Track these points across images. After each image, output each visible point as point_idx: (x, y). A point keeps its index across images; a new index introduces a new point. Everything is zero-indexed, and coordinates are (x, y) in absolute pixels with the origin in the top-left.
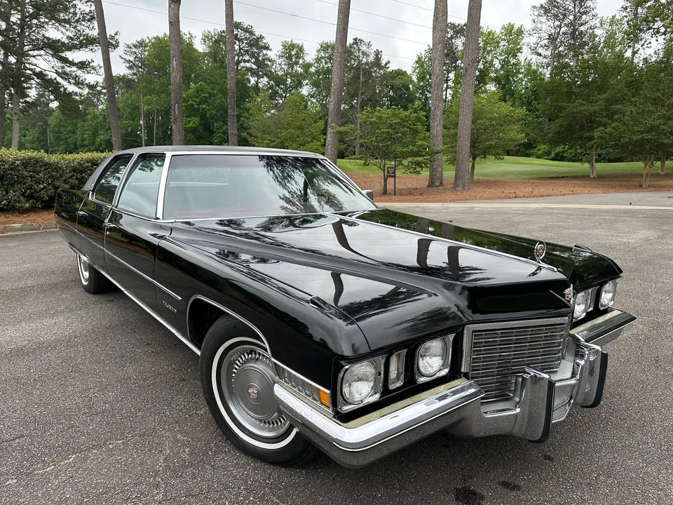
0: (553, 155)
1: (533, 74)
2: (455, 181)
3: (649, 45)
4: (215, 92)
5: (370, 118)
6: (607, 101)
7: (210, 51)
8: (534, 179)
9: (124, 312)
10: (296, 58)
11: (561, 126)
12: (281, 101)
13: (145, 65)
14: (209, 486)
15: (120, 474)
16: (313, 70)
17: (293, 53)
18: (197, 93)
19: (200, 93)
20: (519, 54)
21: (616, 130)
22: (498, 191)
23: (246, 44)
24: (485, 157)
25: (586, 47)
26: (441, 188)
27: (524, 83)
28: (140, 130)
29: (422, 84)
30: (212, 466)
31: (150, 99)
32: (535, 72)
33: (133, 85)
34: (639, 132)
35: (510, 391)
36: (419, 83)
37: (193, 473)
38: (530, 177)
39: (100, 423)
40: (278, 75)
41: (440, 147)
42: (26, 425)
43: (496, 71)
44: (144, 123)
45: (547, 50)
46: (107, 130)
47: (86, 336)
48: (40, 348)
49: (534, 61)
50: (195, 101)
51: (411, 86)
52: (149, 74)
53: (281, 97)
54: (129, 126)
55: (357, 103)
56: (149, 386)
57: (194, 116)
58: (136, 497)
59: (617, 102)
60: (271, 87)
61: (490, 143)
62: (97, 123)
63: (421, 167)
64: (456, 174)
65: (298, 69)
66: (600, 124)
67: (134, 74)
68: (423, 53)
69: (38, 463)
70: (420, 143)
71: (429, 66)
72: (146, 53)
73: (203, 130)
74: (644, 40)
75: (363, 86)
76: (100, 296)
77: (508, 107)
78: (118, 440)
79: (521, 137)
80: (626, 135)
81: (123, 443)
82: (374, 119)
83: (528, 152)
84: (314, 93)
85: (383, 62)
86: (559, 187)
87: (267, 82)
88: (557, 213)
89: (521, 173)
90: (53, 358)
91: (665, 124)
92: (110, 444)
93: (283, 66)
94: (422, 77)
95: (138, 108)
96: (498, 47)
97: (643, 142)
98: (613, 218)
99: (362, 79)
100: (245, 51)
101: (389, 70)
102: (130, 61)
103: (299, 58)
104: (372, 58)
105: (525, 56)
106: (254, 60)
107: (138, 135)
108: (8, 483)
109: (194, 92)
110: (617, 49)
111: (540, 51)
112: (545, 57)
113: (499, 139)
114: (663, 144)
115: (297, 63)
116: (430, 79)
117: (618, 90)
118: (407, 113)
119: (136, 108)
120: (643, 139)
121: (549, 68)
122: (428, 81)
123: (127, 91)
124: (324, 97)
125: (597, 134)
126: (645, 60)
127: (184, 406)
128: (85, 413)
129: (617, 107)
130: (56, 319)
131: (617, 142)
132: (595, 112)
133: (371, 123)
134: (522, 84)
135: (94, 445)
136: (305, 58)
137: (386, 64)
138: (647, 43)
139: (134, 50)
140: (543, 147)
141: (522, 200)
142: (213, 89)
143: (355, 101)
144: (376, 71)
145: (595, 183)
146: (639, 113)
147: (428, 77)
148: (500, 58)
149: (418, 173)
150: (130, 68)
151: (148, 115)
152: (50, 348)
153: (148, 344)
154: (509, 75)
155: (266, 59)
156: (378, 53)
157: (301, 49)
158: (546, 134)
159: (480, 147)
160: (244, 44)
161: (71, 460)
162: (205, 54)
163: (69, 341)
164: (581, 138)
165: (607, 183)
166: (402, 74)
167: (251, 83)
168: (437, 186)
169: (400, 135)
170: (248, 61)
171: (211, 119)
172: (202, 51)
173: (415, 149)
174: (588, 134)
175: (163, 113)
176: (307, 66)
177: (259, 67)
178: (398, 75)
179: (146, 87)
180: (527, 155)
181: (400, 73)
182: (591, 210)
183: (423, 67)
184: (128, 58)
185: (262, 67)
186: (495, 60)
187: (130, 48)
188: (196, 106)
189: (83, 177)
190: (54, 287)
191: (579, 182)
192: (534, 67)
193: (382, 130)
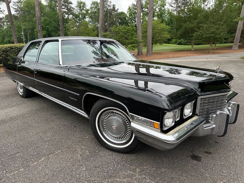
0: (178, 43)
1: (170, 14)
2: (147, 53)
3: (210, 3)
4: (52, 21)
5: (115, 29)
6: (197, 23)
7: (48, 5)
8: (173, 51)
9: (40, 104)
10: (83, 7)
11: (182, 32)
12: (78, 24)
13: (22, 10)
14: (101, 163)
15: (65, 162)
16: (89, 12)
17: (81, 5)
18: (45, 21)
19: (46, 21)
20: (165, 6)
21: (201, 33)
22: (162, 56)
23: (63, 1)
24: (156, 44)
25: (188, 4)
26: (142, 55)
27: (167, 17)
28: (22, 36)
29: (131, 17)
30: (100, 156)
31: (25, 24)
32: (171, 13)
33: (18, 18)
34: (209, 33)
35: (210, 120)
36: (129, 17)
37: (93, 159)
38: (171, 51)
39: (49, 145)
40: (76, 14)
41: (141, 40)
42: (19, 148)
43: (157, 13)
44: (24, 34)
45: (175, 4)
46: (8, 37)
47: (29, 114)
48: (12, 119)
49: (170, 9)
50: (44, 25)
51: (127, 18)
52: (24, 14)
53: (78, 22)
54: (17, 35)
55: (107, 25)
56: (62, 130)
57: (44, 30)
58: (75, 170)
59: (201, 23)
60: (74, 19)
61: (158, 38)
62: (4, 34)
63: (135, 48)
64: (147, 50)
65: (84, 11)
66: (195, 31)
67: (18, 14)
68: (131, 6)
69: (30, 162)
70: (134, 39)
71: (133, 11)
72: (22, 5)
73: (48, 36)
74: (208, 1)
75: (109, 18)
76: (28, 99)
77: (164, 25)
78: (59, 150)
79: (168, 36)
80: (204, 35)
81: (61, 151)
82: (117, 30)
83: (169, 42)
84: (91, 21)
85: (116, 9)
86: (182, 54)
87: (72, 17)
88: (185, 63)
89: (168, 50)
90: (18, 122)
91: (217, 31)
92: (56, 152)
93: (78, 11)
94: (130, 15)
95: (21, 27)
96: (158, 3)
97: (210, 37)
98: (204, 63)
99: (108, 15)
100: (63, 4)
101: (118, 12)
102: (15, 8)
103: (84, 7)
104: (112, 8)
105: (167, 7)
106: (66, 8)
107: (21, 38)
108: (20, 170)
109: (43, 21)
110: (199, 4)
111: (173, 5)
112: (174, 7)
113: (161, 37)
114: (216, 38)
115: (83, 9)
116: (134, 15)
117: (201, 19)
118: (129, 27)
119: (20, 28)
120: (210, 36)
121: (176, 11)
122: (133, 16)
123: (15, 21)
124: (94, 22)
125: (194, 35)
126: (209, 8)
127: (80, 136)
128: (41, 142)
129: (201, 25)
130: (13, 108)
131: (201, 37)
132: (193, 27)
133: (116, 31)
134: (166, 17)
135: (50, 153)
136: (86, 7)
137: (117, 10)
138: (209, 2)
139: (17, 4)
140: (174, 40)
141: (171, 59)
142: (51, 20)
143: (106, 24)
144: (113, 12)
145: (194, 52)
146: (208, 27)
147: (133, 15)
148: (158, 8)
149: (134, 50)
150: (16, 11)
151: (25, 30)
152: (16, 119)
153: (55, 115)
154: (162, 14)
155: (71, 8)
156: (114, 6)
157: (84, 4)
158: (177, 35)
159: (155, 40)
160: (62, 2)
161: (43, 159)
162: (46, 6)
163: (23, 116)
164: (189, 36)
165: (198, 52)
166: (123, 14)
167: (66, 17)
168: (140, 55)
169: (127, 36)
170: (64, 9)
171: (51, 31)
172: (45, 5)
173: (133, 41)
174: (191, 35)
175: (31, 29)
176: (87, 11)
177: (68, 11)
178: (122, 14)
179: (23, 19)
180: (169, 43)
181: (122, 13)
182: (196, 61)
183: (131, 11)
184: (15, 7)
185: (70, 11)
186: (157, 8)
187: (15, 3)
188: (44, 27)
189: (7, 54)
190: (8, 96)
191: (189, 52)
192: (170, 11)
193: (121, 34)
